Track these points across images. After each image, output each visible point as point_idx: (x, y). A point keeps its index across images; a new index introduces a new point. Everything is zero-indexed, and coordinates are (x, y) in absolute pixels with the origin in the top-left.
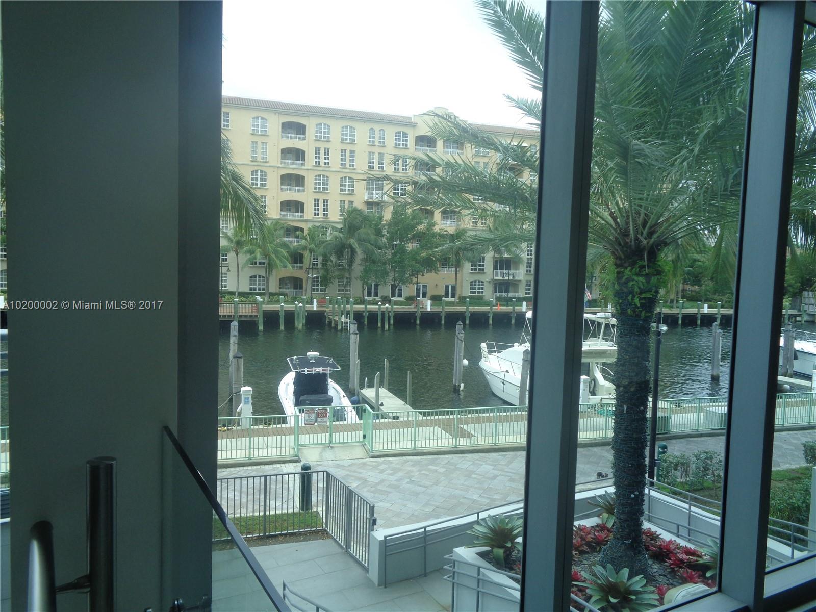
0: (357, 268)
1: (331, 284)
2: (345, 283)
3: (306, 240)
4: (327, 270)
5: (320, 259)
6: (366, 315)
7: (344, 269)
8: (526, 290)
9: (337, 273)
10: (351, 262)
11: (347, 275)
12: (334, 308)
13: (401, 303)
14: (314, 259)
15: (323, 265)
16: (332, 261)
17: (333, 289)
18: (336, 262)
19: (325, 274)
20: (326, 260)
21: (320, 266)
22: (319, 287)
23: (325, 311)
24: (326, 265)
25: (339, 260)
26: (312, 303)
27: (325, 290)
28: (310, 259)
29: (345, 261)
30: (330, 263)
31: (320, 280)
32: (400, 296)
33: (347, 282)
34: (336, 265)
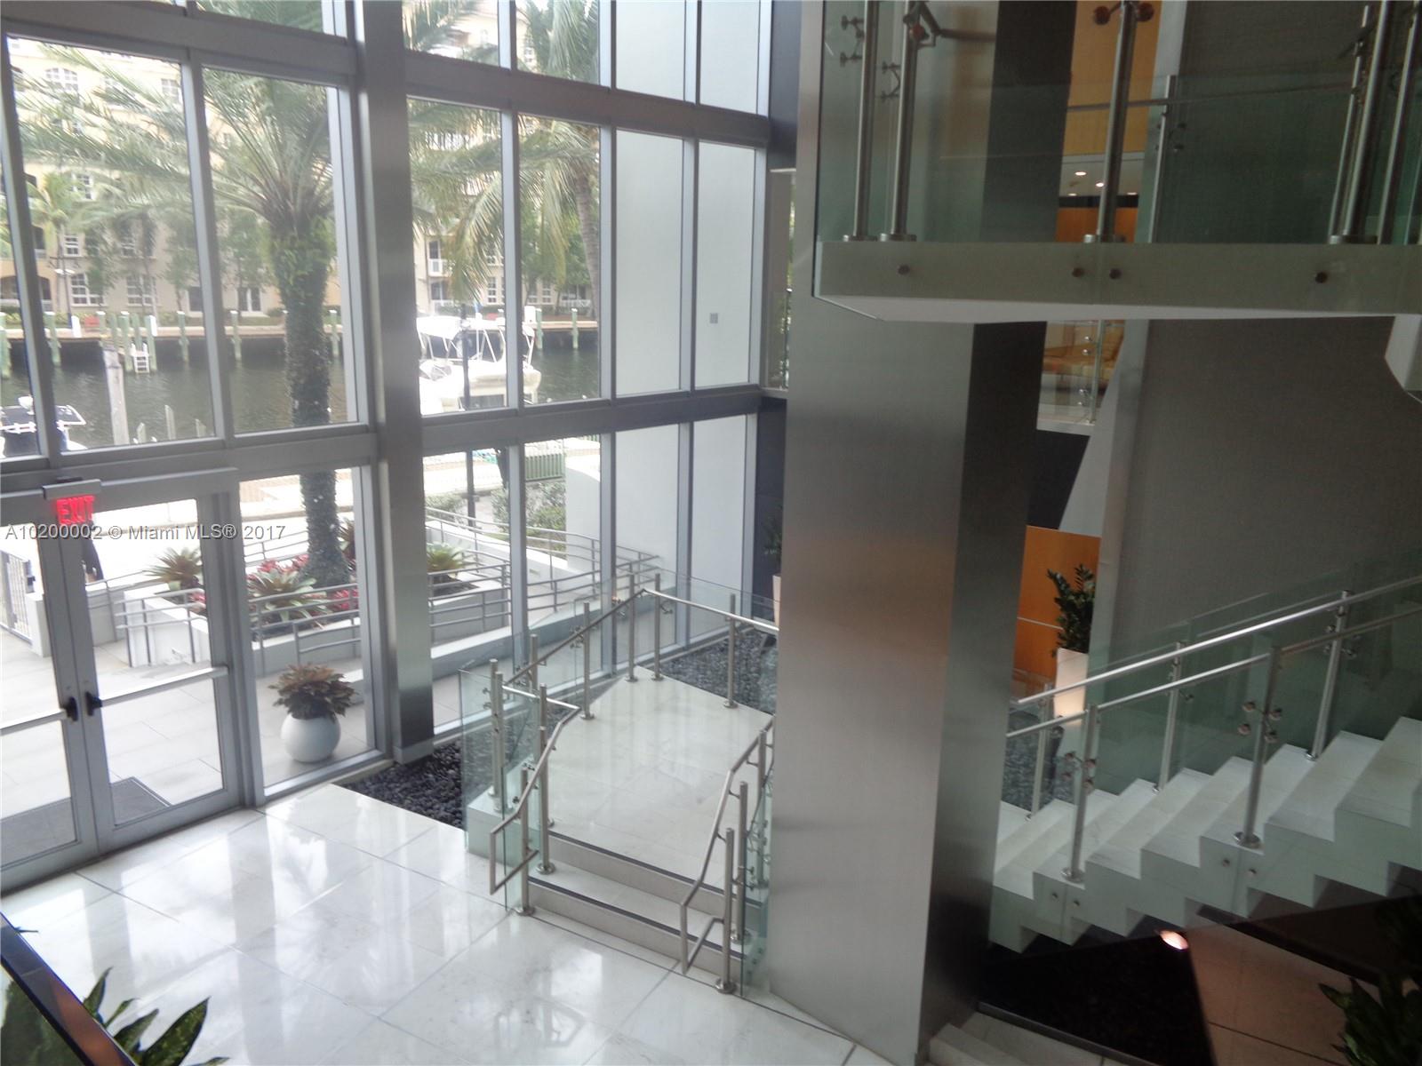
0: (162, 255)
1: (111, 289)
2: (140, 287)
3: (44, 199)
4: (98, 262)
5: (81, 238)
6: (184, 343)
7: (134, 260)
8: (490, 294)
9: (118, 267)
10: (148, 243)
11: (142, 270)
12: (114, 332)
13: (258, 322)
14: (68, 239)
15: (89, 251)
16: (105, 243)
17: (118, 299)
18: (114, 244)
19: (95, 268)
20: (92, 241)
21: (82, 253)
22: (88, 296)
23: (100, 339)
24: (95, 251)
25: (123, 240)
26: (69, 324)
27: (101, 300)
28: (58, 238)
29: (135, 244)
30: (103, 247)
31: (86, 279)
32: (256, 307)
33: (146, 284)
34: (116, 251)
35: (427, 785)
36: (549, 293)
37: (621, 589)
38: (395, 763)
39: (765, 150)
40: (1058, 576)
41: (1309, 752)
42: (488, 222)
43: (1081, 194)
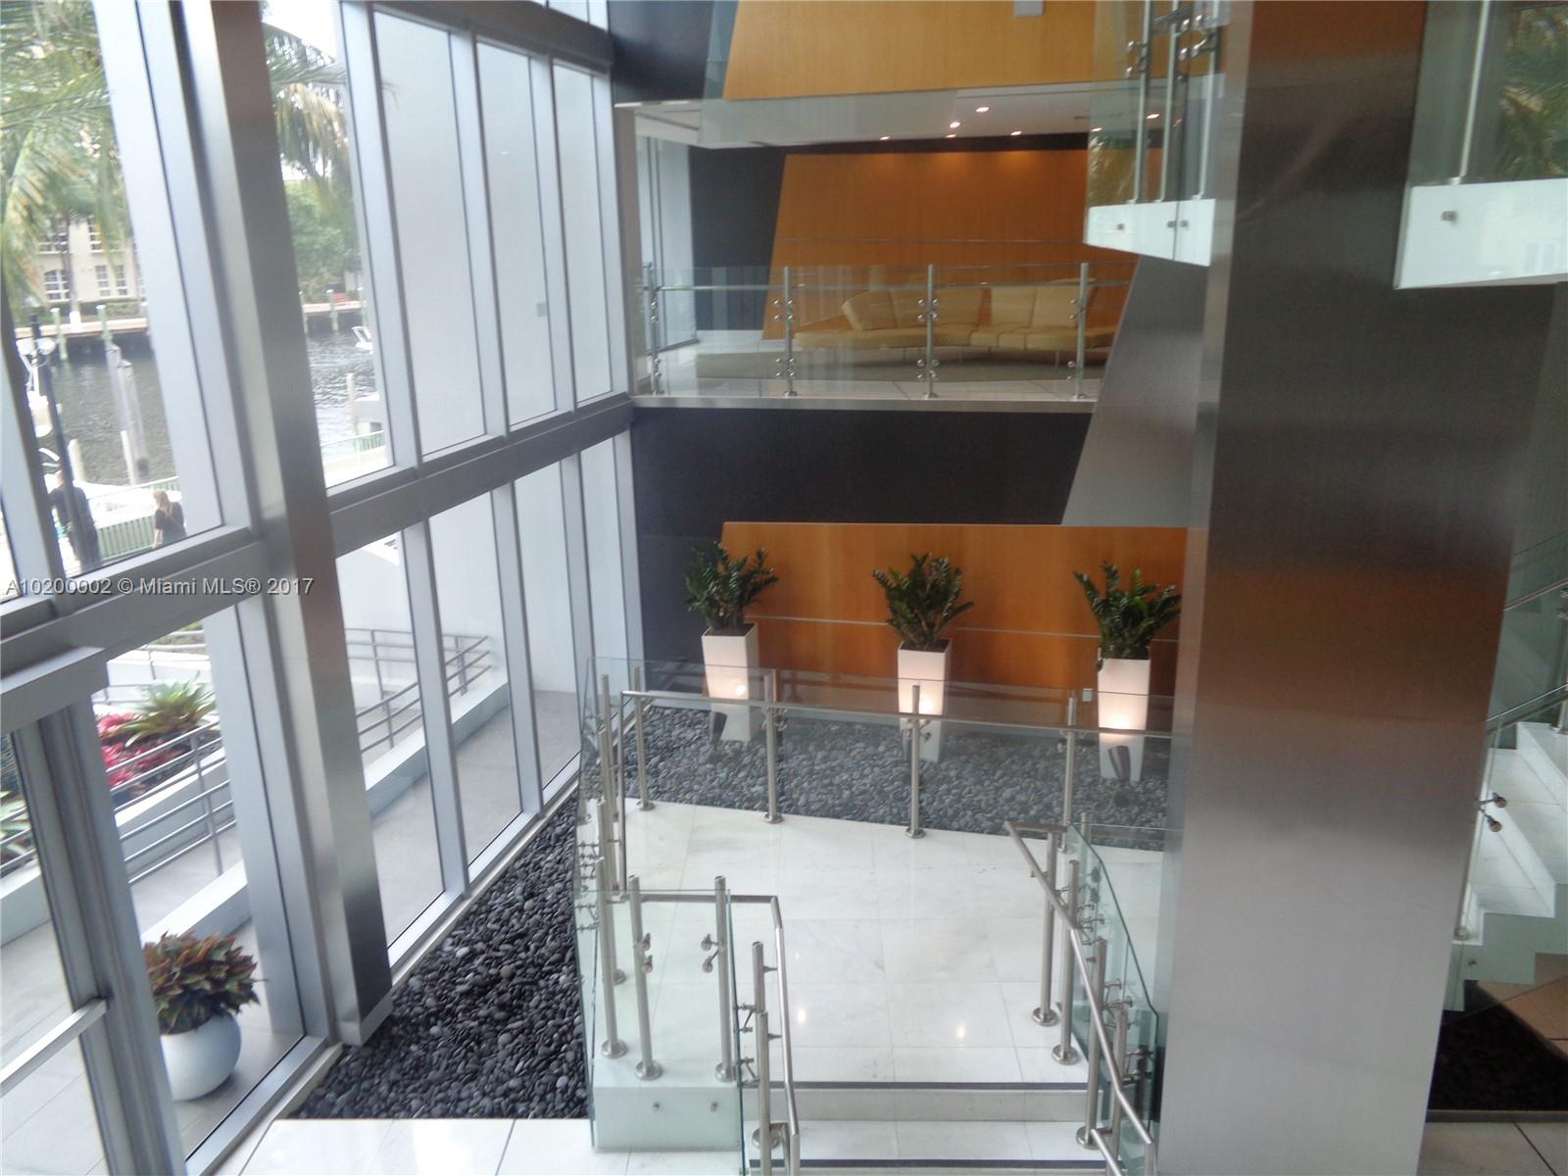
35: (420, 1066)
36: (106, 284)
37: (454, 693)
38: (346, 1048)
39: (607, 77)
40: (1085, 578)
41: (1555, 724)
42: (38, 184)
43: (1025, 133)
